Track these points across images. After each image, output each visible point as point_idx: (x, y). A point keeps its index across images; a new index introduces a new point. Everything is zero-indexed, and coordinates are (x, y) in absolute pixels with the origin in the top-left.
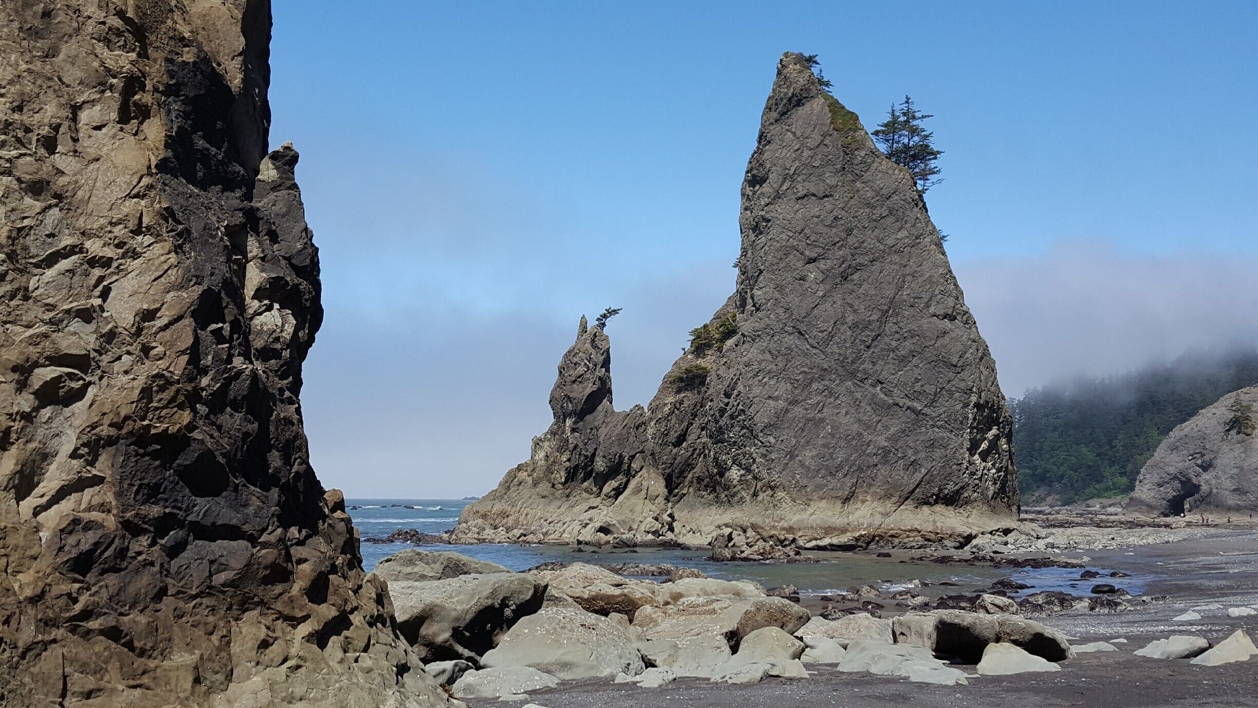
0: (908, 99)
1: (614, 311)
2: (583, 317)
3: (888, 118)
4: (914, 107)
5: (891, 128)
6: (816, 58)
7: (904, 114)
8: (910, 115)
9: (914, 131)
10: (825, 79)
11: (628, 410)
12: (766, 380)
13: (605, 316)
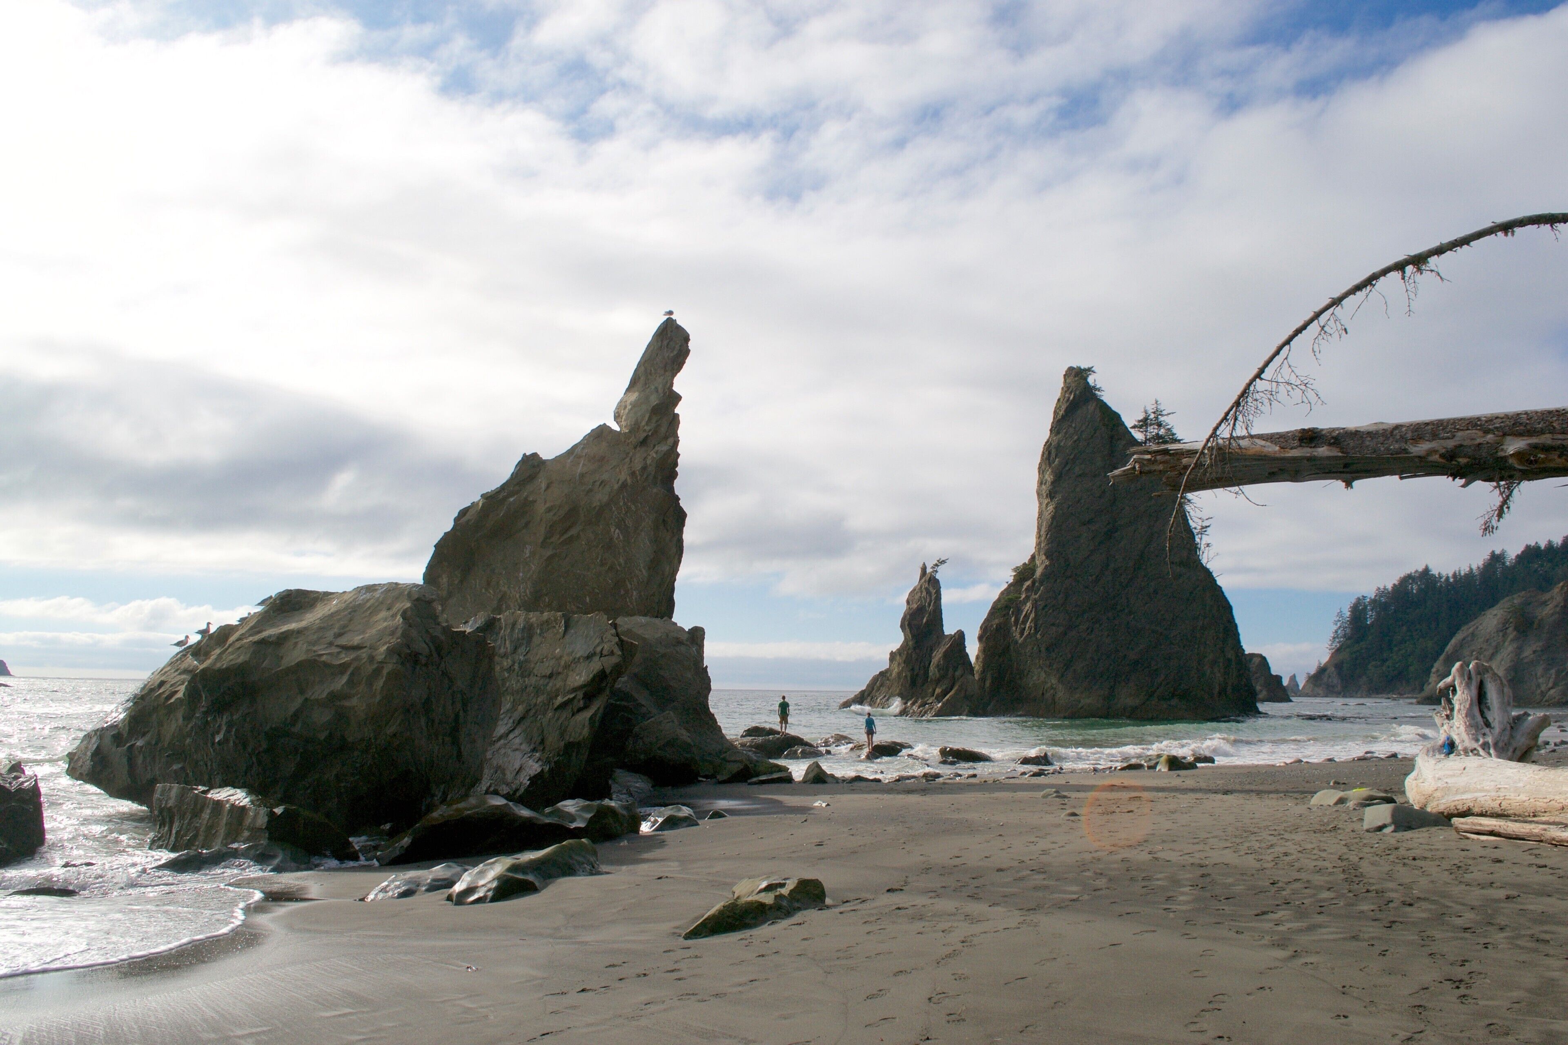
0: (1156, 402)
1: (943, 561)
2: (924, 564)
3: (1141, 416)
4: (1161, 407)
5: (1144, 423)
6: (1093, 369)
7: (1154, 413)
8: (1158, 413)
9: (1160, 425)
10: (1098, 387)
11: (953, 633)
12: (1050, 611)
13: (937, 565)
